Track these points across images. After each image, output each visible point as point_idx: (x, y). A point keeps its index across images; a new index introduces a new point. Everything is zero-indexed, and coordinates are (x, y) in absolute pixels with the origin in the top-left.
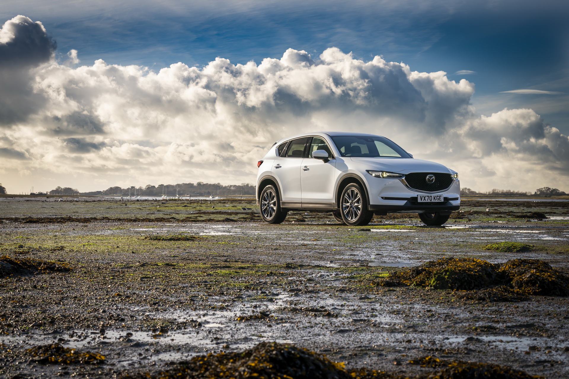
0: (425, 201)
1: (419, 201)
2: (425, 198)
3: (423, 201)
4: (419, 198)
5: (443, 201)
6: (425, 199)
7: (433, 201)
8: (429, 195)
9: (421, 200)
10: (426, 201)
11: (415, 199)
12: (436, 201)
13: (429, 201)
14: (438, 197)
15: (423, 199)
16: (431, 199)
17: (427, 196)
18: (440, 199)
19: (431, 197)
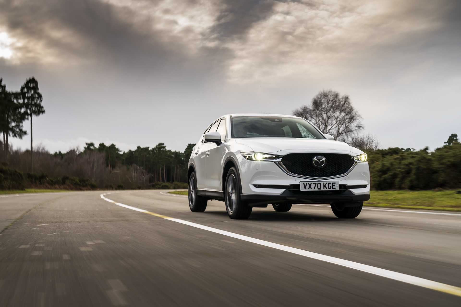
0: (310, 190)
1: (302, 189)
2: (310, 185)
3: (307, 190)
4: (302, 185)
5: (337, 189)
6: (310, 187)
7: (322, 189)
8: (317, 182)
9: (305, 188)
10: (313, 190)
11: (298, 186)
12: (328, 189)
13: (316, 189)
14: (330, 185)
15: (308, 186)
16: (319, 187)
17: (313, 183)
18: (334, 187)
19: (319, 185)
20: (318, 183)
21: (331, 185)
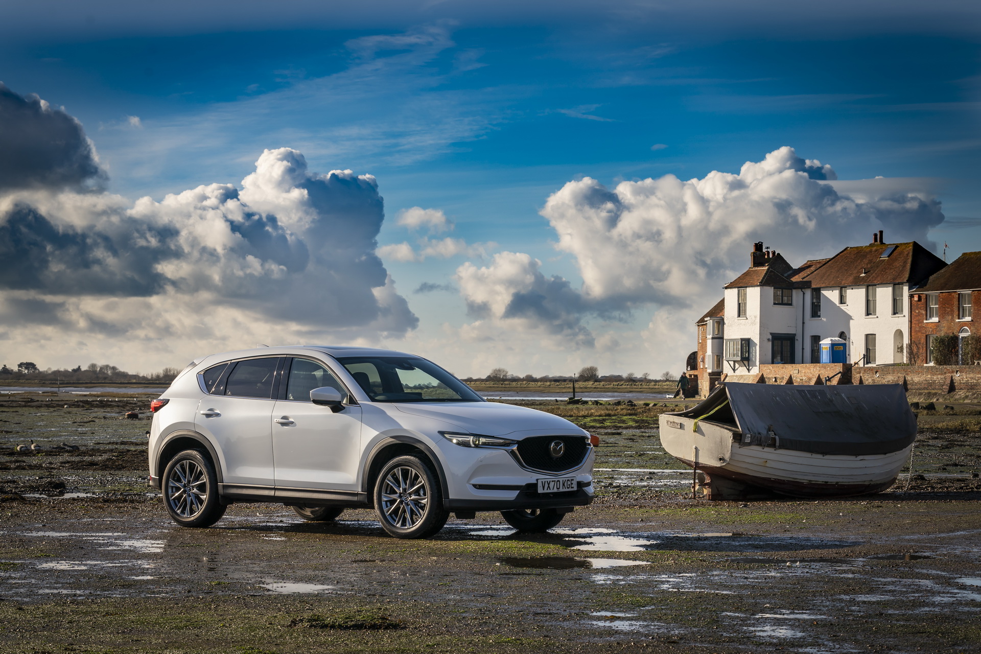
0: (549, 491)
1: (540, 491)
2: (549, 484)
3: (546, 491)
4: (540, 484)
5: (575, 489)
6: (549, 487)
7: (561, 490)
8: (556, 478)
9: (544, 489)
10: (551, 491)
11: (534, 486)
12: (567, 490)
13: (555, 490)
15: (546, 485)
16: (558, 487)
17: (552, 481)
18: (572, 486)
19: (558, 482)
20: (558, 481)
21: (569, 483)
